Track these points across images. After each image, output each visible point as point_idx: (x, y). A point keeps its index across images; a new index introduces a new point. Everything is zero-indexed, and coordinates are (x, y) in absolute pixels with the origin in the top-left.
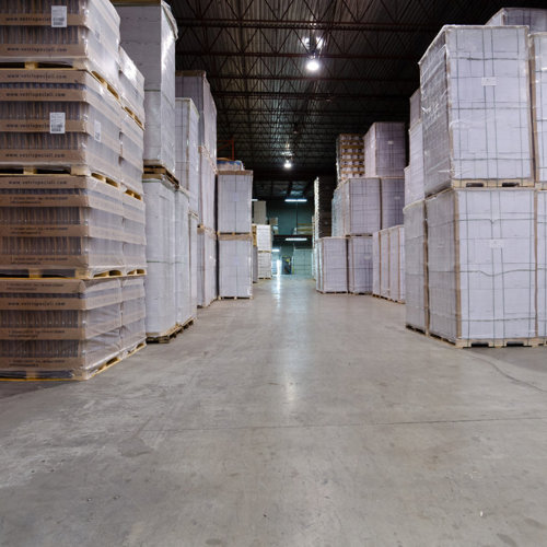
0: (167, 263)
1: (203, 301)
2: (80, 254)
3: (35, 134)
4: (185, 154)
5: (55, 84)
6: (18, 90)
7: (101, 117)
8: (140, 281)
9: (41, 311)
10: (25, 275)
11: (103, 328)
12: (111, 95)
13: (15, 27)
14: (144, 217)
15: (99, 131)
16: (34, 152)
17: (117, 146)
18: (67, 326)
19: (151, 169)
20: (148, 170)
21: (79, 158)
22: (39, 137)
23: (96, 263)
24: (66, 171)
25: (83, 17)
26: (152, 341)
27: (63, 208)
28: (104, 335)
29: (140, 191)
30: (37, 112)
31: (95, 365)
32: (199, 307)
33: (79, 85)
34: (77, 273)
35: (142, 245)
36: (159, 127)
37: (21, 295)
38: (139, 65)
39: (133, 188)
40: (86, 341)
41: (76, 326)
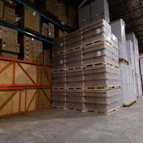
0: (127, 84)
1: (139, 95)
2: (105, 83)
3: (95, 57)
4: (130, 55)
5: (98, 46)
6: (91, 49)
7: (108, 50)
8: (120, 90)
9: (97, 97)
10: (94, 88)
11: (112, 101)
12: (110, 45)
13: (90, 36)
14: (120, 72)
15: (108, 54)
16: (95, 61)
17: (112, 56)
18: (103, 101)
19: (121, 60)
20: (120, 60)
21: (104, 61)
22: (95, 58)
23: (109, 85)
24: (101, 64)
25: (103, 30)
26: (124, 106)
27: (101, 73)
28: (112, 103)
29: (118, 66)
30: (95, 52)
31: (110, 111)
32: (137, 97)
33: (103, 44)
34: (105, 88)
35: (120, 80)
36: (122, 49)
37: (93, 93)
38: (116, 36)
39: (117, 66)
40: (108, 105)
41: (105, 101)
